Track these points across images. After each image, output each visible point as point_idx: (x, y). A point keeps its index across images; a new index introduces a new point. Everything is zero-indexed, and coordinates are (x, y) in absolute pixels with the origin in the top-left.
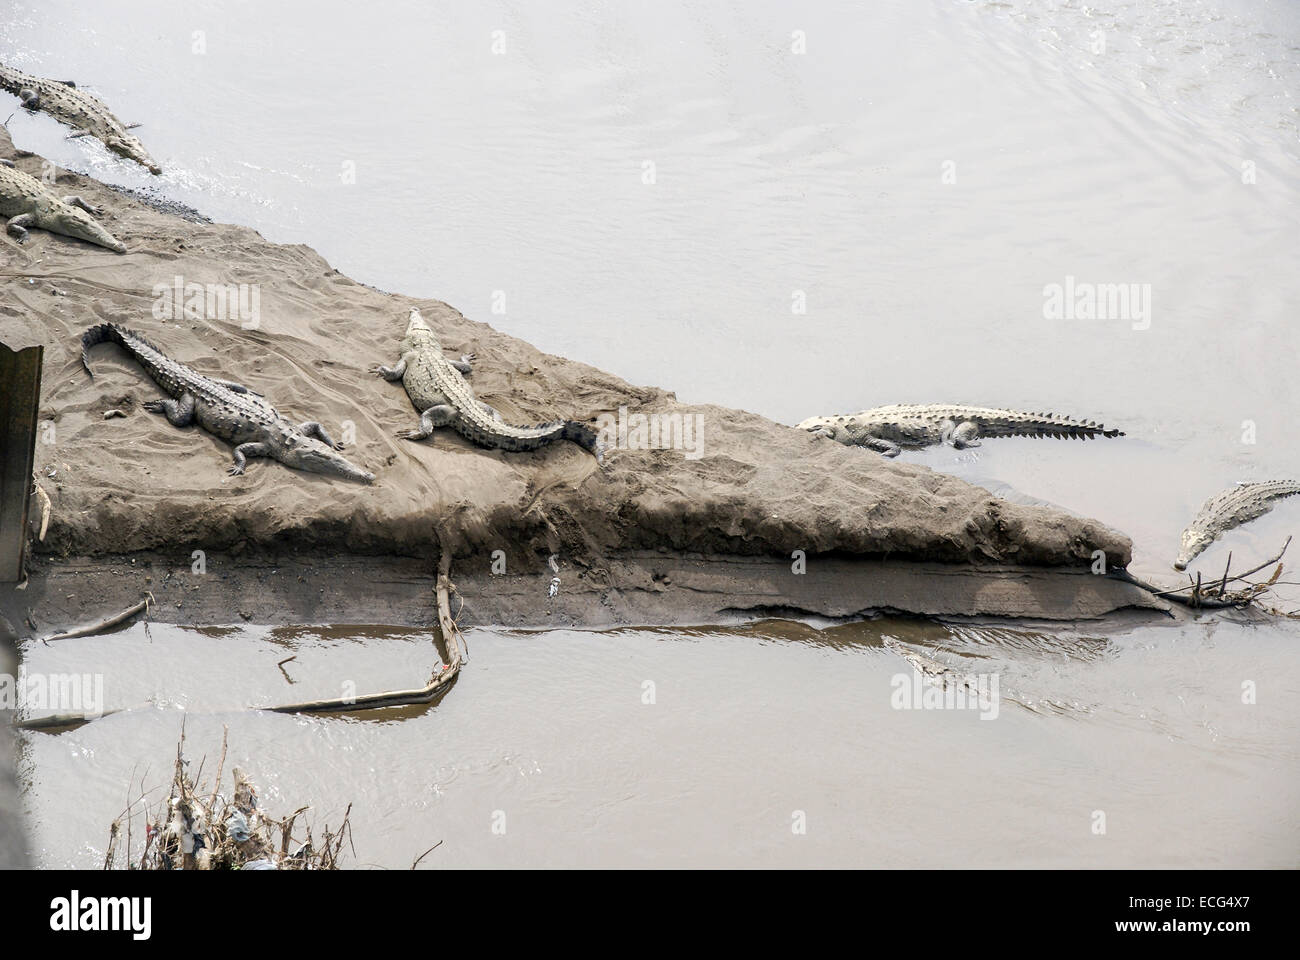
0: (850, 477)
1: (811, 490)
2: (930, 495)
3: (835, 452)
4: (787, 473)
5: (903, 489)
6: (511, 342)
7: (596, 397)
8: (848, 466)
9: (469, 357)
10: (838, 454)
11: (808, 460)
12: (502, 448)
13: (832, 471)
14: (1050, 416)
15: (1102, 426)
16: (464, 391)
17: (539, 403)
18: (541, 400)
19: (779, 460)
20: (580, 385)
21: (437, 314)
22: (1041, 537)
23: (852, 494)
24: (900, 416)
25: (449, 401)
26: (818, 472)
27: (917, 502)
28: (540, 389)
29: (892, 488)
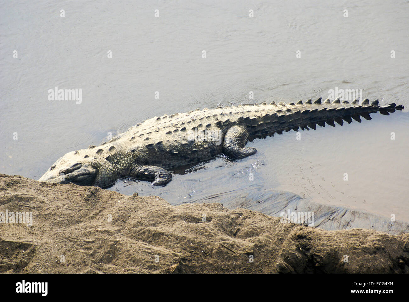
0: (140, 235)
1: (101, 261)
2: (232, 240)
3: (116, 207)
4: (70, 244)
5: (201, 239)
8: (134, 222)
10: (121, 209)
11: (89, 223)
13: (119, 231)
14: (319, 102)
15: (376, 102)
19: (56, 230)
22: (361, 266)
23: (148, 258)
24: (163, 133)
26: (105, 236)
27: (220, 252)
29: (189, 241)
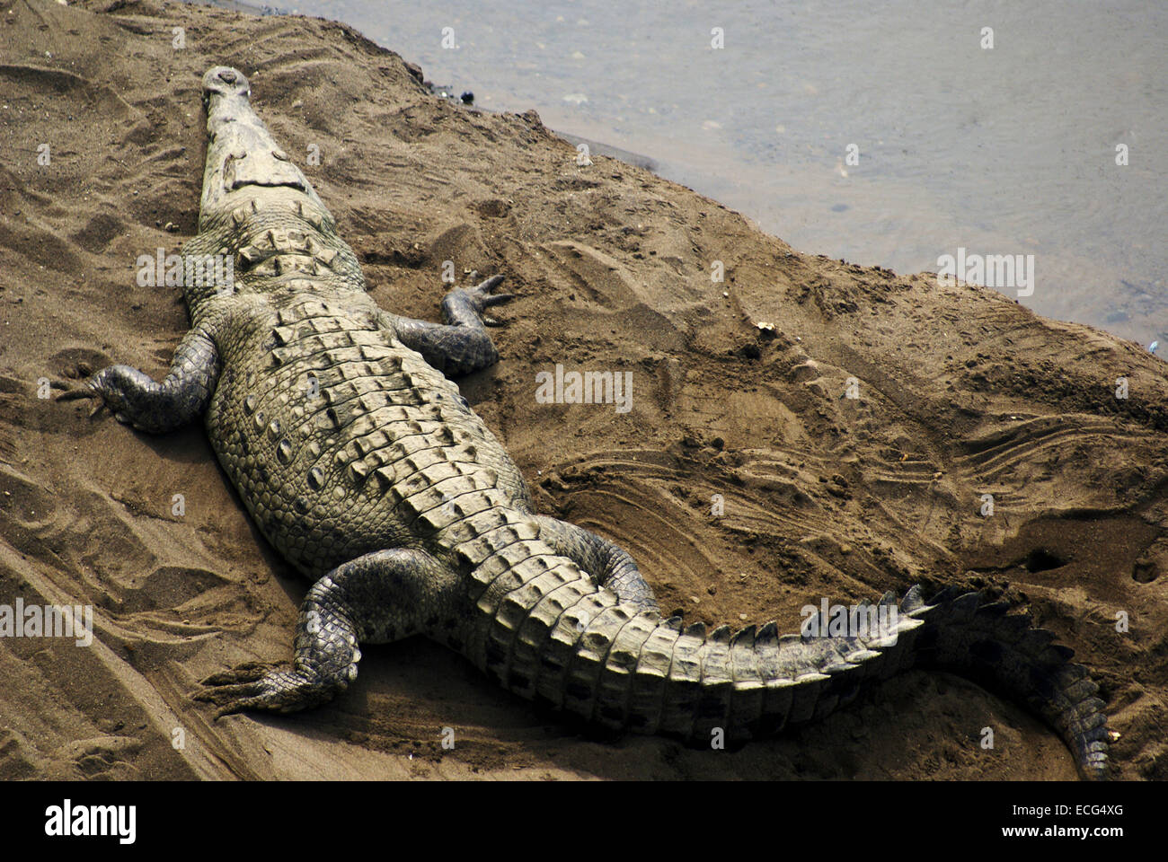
6: (648, 209)
7: (1039, 453)
9: (475, 292)
12: (662, 733)
16: (482, 479)
17: (799, 499)
18: (807, 480)
20: (965, 398)
21: (319, 93)
25: (424, 533)
28: (795, 428)
